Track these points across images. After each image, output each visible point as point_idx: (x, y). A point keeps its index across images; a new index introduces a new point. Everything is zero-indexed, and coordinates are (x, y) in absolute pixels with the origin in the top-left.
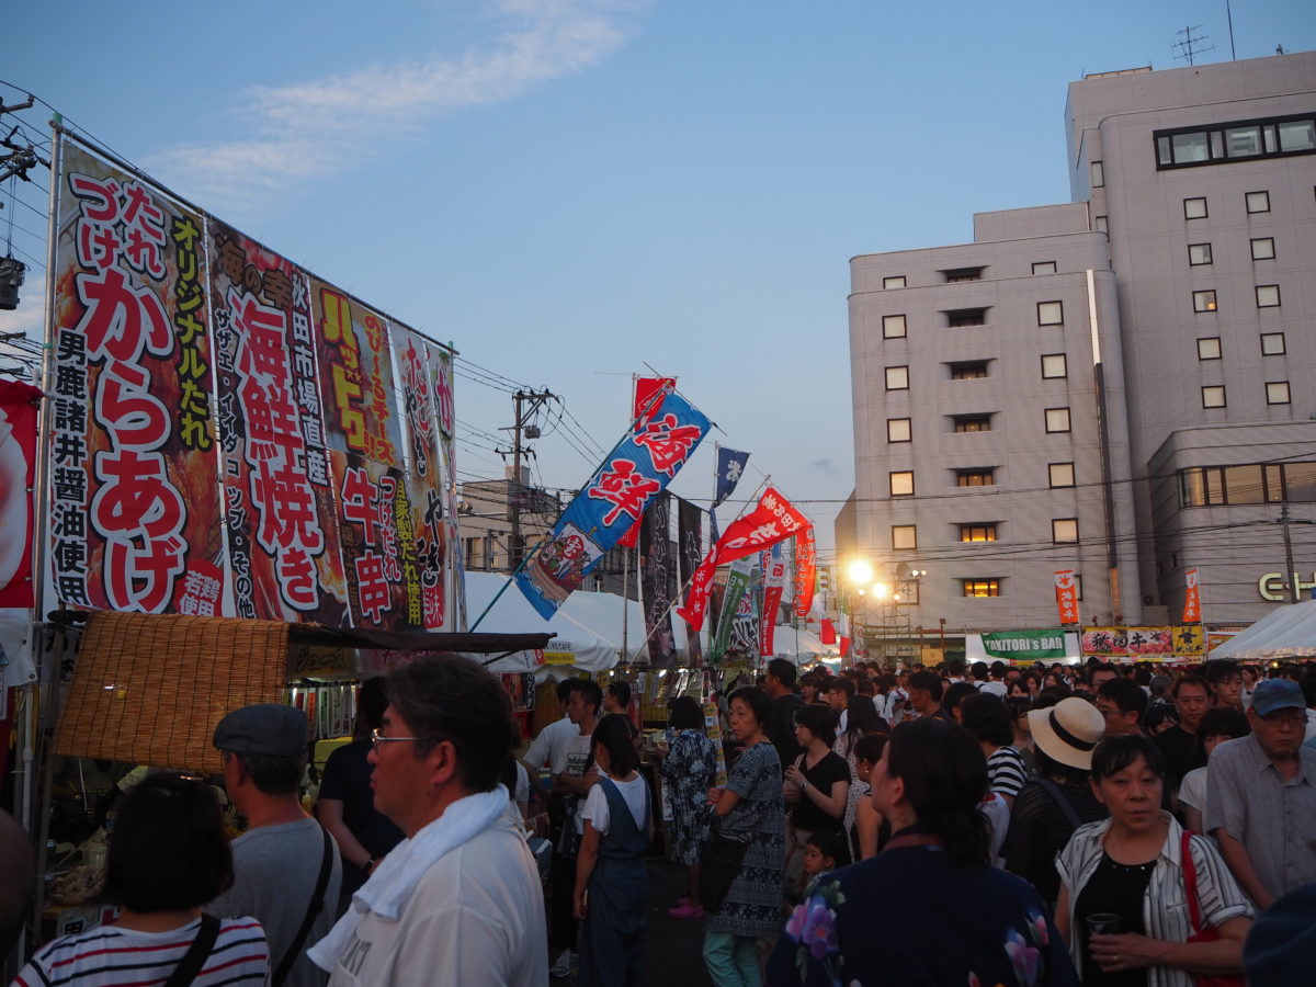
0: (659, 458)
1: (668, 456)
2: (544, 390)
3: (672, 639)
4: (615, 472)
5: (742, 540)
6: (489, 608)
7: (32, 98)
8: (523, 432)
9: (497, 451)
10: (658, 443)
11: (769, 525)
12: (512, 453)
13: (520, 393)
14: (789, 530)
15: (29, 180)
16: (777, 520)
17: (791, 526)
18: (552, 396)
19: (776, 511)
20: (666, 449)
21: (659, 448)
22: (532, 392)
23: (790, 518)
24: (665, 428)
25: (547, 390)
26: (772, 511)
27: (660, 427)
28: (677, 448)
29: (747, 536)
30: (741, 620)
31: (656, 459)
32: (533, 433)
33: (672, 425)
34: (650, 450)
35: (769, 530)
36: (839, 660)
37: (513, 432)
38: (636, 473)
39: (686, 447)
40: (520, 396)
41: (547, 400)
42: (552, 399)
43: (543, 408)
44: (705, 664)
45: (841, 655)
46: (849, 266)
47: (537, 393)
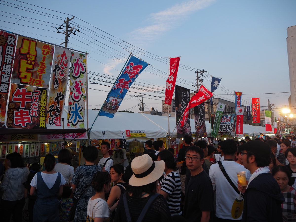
0: (131, 76)
1: (133, 75)
2: (203, 70)
3: (190, 129)
4: (119, 82)
5: (195, 101)
6: (94, 122)
7: (74, 17)
8: (199, 81)
9: (193, 85)
10: (130, 72)
11: (202, 96)
12: (196, 86)
13: (198, 71)
14: (208, 97)
15: (76, 34)
16: (205, 95)
17: (208, 96)
18: (205, 71)
19: (204, 92)
20: (132, 73)
21: (130, 73)
22: (200, 71)
23: (208, 94)
24: (131, 66)
25: (204, 70)
26: (203, 92)
27: (129, 66)
28: (136, 72)
29: (197, 100)
30: (226, 124)
31: (130, 76)
32: (201, 80)
33: (133, 65)
34: (128, 74)
35: (202, 98)
36: (274, 135)
37: (196, 81)
38: (125, 81)
39: (138, 72)
40: (198, 72)
41: (204, 72)
42: (206, 72)
43: (203, 74)
44: (209, 136)
45: (274, 133)
46: (287, 30)
47: (201, 71)
